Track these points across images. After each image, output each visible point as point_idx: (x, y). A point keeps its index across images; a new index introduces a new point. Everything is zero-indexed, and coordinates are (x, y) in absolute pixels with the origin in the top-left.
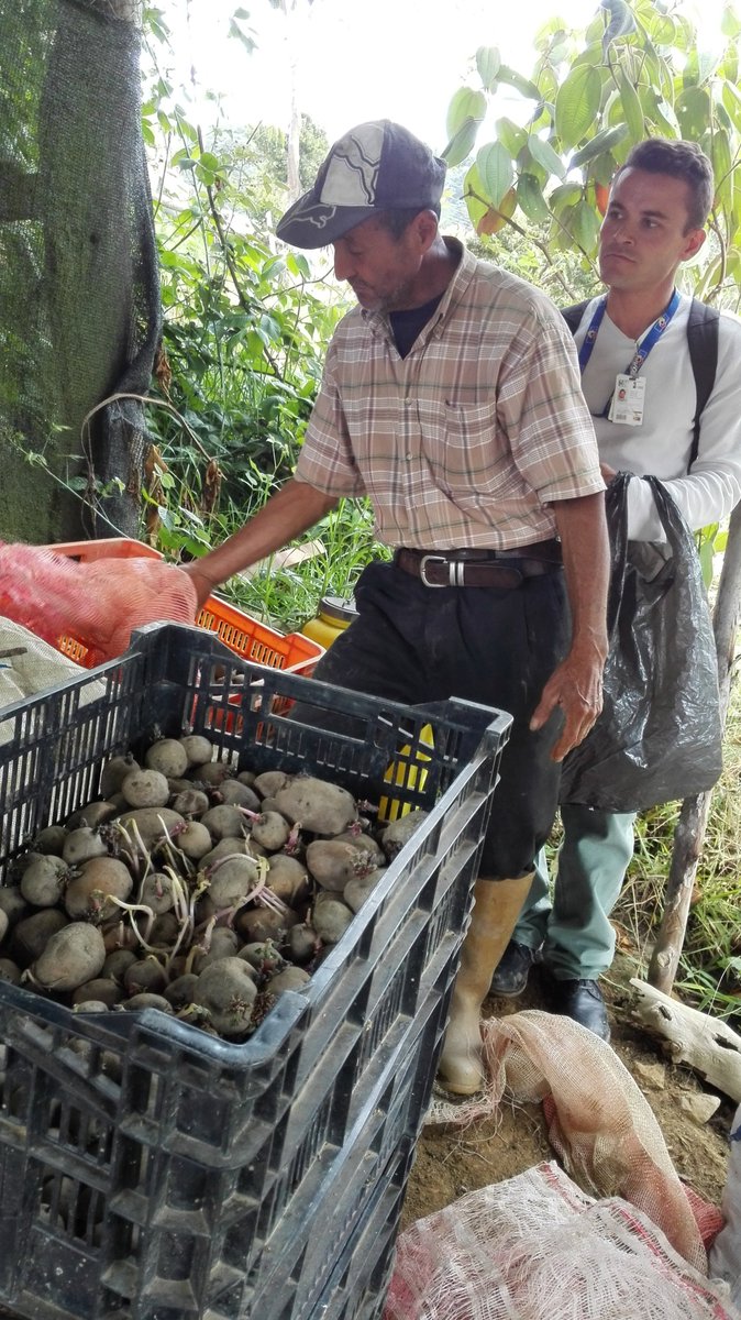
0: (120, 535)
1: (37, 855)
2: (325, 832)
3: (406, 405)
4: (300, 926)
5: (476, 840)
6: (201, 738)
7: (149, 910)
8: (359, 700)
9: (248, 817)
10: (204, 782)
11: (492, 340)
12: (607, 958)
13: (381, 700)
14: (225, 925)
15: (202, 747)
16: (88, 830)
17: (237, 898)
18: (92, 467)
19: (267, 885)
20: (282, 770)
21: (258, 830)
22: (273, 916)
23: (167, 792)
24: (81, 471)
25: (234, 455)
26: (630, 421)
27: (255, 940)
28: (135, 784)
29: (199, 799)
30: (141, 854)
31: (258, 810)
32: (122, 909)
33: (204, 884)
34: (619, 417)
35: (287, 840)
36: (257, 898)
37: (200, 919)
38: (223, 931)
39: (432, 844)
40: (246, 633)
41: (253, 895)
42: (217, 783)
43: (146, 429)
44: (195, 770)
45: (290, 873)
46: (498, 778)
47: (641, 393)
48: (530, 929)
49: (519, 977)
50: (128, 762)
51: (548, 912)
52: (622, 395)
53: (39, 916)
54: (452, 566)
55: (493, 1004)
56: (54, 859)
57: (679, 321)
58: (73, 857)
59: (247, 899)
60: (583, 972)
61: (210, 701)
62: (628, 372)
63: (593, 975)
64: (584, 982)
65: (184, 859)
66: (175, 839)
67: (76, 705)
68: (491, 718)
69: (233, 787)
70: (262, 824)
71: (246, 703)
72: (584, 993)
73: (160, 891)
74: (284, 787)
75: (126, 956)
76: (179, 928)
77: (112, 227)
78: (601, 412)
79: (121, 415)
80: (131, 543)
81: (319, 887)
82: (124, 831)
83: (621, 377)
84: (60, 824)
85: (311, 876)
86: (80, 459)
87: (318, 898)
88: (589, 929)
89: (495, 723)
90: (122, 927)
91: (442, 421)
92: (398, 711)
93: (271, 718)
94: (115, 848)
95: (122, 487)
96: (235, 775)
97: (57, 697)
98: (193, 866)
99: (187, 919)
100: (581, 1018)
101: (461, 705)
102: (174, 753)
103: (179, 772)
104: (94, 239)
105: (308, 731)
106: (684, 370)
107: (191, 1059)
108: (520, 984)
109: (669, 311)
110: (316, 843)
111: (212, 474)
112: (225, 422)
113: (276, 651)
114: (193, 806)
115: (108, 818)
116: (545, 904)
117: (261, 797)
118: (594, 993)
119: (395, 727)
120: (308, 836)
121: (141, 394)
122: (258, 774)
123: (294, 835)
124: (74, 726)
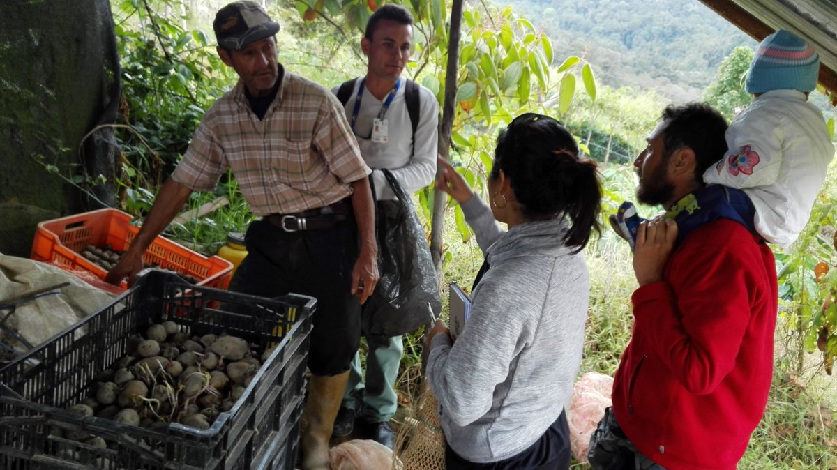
0: (106, 207)
1: (101, 383)
2: (235, 359)
3: (264, 143)
4: (226, 400)
5: (304, 354)
6: (172, 322)
7: (157, 401)
8: (248, 298)
9: (198, 356)
10: (176, 342)
11: (307, 110)
12: (394, 409)
13: (258, 297)
14: (192, 403)
15: (174, 327)
16: (125, 369)
17: (197, 391)
18: (85, 169)
19: (210, 384)
20: (213, 333)
21: (204, 362)
22: (214, 397)
23: (159, 349)
24: (78, 172)
25: (168, 148)
26: (382, 141)
27: (206, 407)
28: (144, 347)
29: (174, 351)
30: (150, 377)
31: (203, 352)
32: (145, 401)
33: (181, 387)
34: (377, 139)
35: (218, 364)
36: (206, 390)
37: (181, 401)
38: (192, 405)
39: (280, 357)
40: (185, 257)
41: (204, 389)
42: (182, 343)
43: (116, 144)
44: (170, 338)
45: (220, 378)
46: (312, 326)
47: (386, 127)
48: (353, 400)
49: (348, 425)
50: (138, 337)
51: (362, 390)
52: (377, 129)
53: (107, 409)
54: (299, 221)
55: (334, 440)
56: (110, 383)
57: (401, 90)
58: (119, 382)
59: (202, 391)
60: (381, 418)
61: (175, 305)
62: (379, 117)
63: (386, 419)
64: (382, 423)
65: (171, 378)
66: (165, 369)
67: (113, 314)
68: (307, 301)
69: (190, 344)
70: (205, 358)
71: (193, 305)
72: (382, 429)
73: (162, 391)
74: (215, 341)
75: (149, 421)
76: (171, 407)
77: (89, 33)
78: (367, 136)
79: (101, 137)
80: (112, 211)
81: (234, 383)
82: (142, 368)
83: (376, 120)
84: (109, 368)
85: (230, 379)
86: (78, 166)
87: (233, 388)
88: (384, 395)
89: (308, 303)
90: (146, 409)
91: (284, 149)
92: (267, 302)
93: (206, 310)
94: (138, 376)
95: (104, 180)
96: (190, 338)
97: (105, 311)
98: (176, 380)
99: (175, 403)
100: (382, 441)
101: (293, 296)
102: (160, 331)
103: (163, 339)
104: (78, 41)
105: (224, 314)
106: (406, 115)
107: (190, 436)
108: (349, 429)
109: (397, 87)
110: (232, 364)
111: (156, 162)
112: (161, 128)
113: (203, 266)
114: (172, 354)
115: (133, 363)
116: (361, 386)
117: (204, 347)
118: (387, 428)
119: (265, 308)
120: (227, 361)
121: (112, 123)
122: (201, 336)
123: (221, 362)
124: (112, 323)
